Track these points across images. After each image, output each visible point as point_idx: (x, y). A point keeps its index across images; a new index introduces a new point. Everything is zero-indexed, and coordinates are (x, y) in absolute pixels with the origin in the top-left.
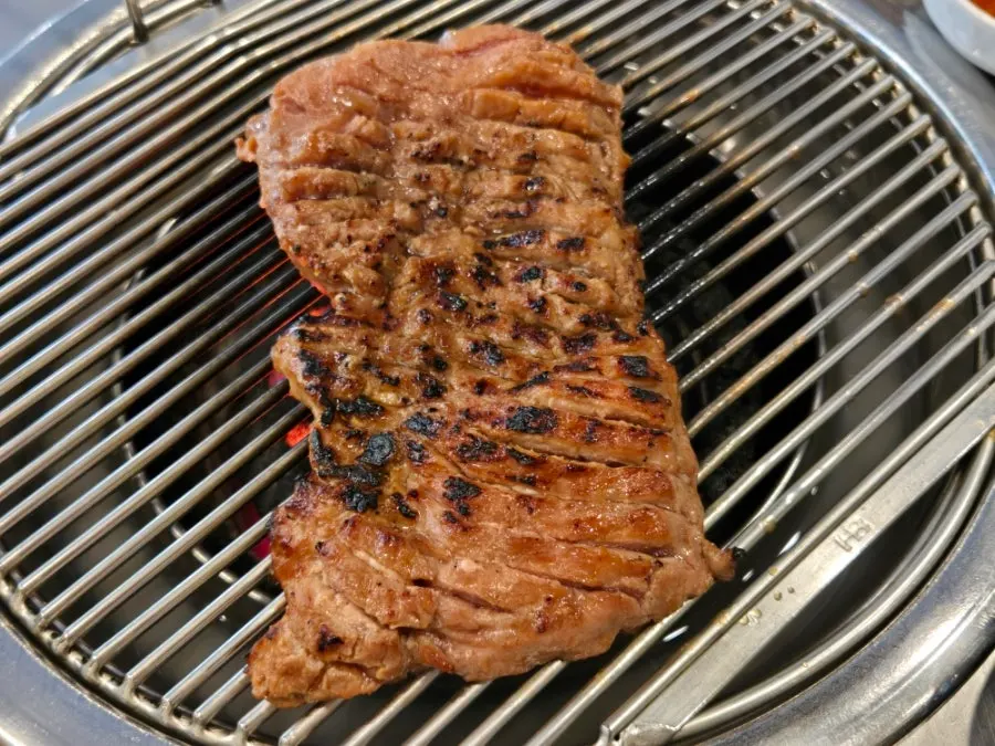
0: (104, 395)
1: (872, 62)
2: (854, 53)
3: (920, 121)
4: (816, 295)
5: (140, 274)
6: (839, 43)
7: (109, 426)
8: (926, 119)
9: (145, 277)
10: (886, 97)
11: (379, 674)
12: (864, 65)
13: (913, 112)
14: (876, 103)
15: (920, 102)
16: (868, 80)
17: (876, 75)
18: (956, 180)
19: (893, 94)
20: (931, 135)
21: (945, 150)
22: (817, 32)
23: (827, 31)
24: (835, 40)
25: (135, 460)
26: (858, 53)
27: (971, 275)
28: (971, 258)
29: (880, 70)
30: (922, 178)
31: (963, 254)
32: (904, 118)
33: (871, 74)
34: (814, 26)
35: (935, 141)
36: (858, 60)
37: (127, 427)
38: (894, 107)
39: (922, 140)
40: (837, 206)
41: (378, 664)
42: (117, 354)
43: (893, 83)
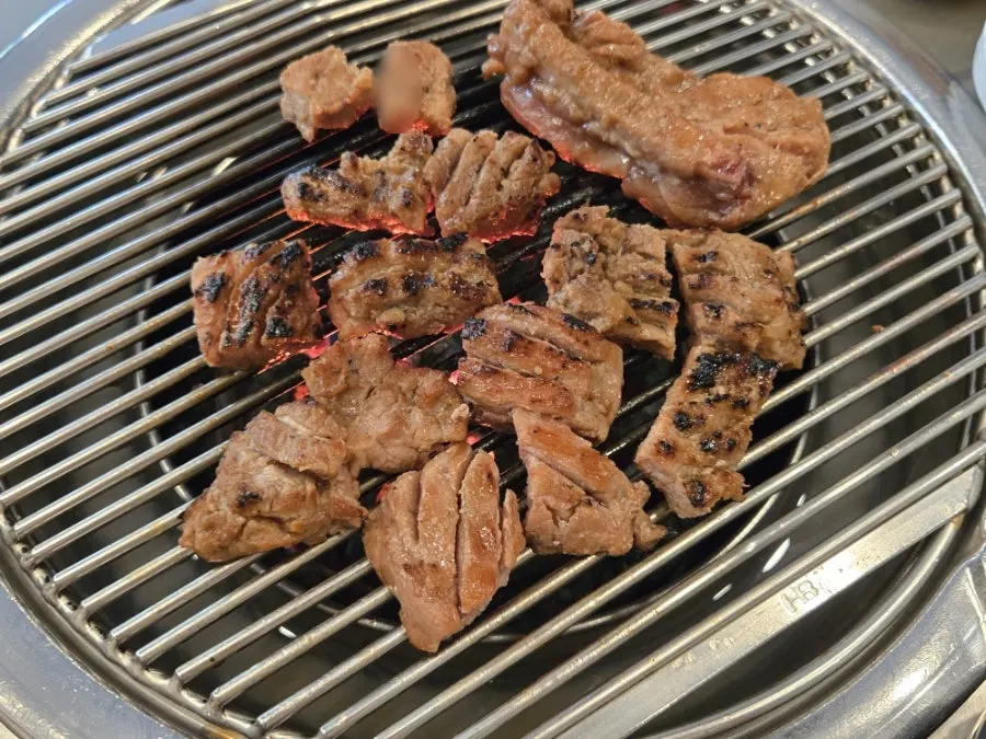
0: (129, 319)
1: (915, 127)
2: (900, 115)
3: (950, 194)
4: (817, 347)
5: (188, 206)
6: (887, 103)
7: (127, 351)
8: (956, 193)
9: (191, 210)
10: (922, 165)
11: (292, 526)
12: (907, 129)
13: (946, 184)
14: (910, 169)
15: (953, 175)
16: (908, 145)
17: (917, 140)
18: (973, 260)
19: (930, 162)
20: (958, 210)
21: (969, 228)
22: (869, 88)
23: (878, 89)
24: (885, 98)
25: (142, 389)
26: (904, 116)
27: (969, 357)
28: (973, 340)
29: (922, 136)
30: (940, 252)
31: (966, 334)
32: (935, 189)
33: (912, 138)
34: (868, 81)
35: (961, 217)
36: (903, 122)
37: (144, 355)
38: (928, 176)
39: (948, 215)
40: (855, 264)
41: (293, 515)
42: (149, 281)
43: (932, 152)
